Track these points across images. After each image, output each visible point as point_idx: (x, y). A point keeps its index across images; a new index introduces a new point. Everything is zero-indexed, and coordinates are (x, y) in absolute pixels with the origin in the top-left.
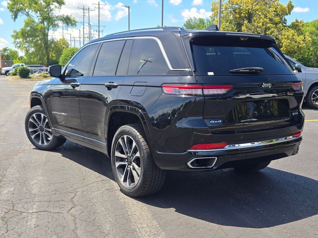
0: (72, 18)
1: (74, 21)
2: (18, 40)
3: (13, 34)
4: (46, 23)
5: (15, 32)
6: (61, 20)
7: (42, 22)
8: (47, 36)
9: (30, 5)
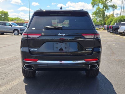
0: (115, 5)
1: (116, 6)
2: (94, 16)
3: (92, 13)
4: (104, 8)
5: (93, 13)
6: (111, 6)
7: (103, 8)
8: (105, 13)
9: (99, 2)
